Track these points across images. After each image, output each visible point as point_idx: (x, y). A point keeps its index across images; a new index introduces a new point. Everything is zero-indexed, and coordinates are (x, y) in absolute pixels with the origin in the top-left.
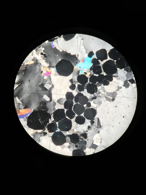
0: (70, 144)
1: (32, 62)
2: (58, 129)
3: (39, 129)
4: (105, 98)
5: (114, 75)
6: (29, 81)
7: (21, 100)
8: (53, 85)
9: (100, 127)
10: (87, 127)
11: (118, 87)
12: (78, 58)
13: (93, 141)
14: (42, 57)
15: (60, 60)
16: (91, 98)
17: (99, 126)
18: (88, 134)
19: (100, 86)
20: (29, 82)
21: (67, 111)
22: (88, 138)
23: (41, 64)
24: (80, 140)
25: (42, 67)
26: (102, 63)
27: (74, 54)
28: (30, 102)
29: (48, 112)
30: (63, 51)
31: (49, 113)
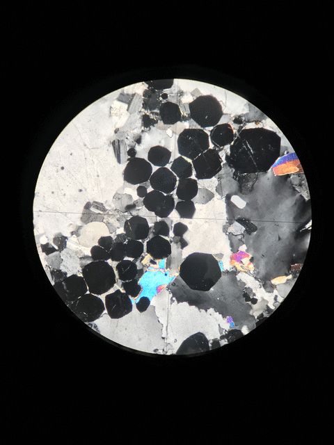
0: (180, 102)
1: (275, 281)
2: (209, 133)
3: (251, 130)
4: (107, 208)
5: (89, 262)
6: (279, 239)
7: (298, 195)
8: (224, 231)
9: (113, 143)
10: (143, 141)
11: (78, 235)
12: (171, 295)
13: (128, 110)
14: (254, 295)
15: (212, 289)
16: (137, 208)
17: (117, 144)
18: (140, 125)
19: (118, 236)
20: (281, 237)
21: (191, 174)
22: (139, 116)
23: (255, 278)
24: (158, 112)
25: (252, 272)
26: (118, 287)
27: (181, 303)
28: (276, 190)
29: (234, 170)
30: (206, 311)
31: (231, 167)
